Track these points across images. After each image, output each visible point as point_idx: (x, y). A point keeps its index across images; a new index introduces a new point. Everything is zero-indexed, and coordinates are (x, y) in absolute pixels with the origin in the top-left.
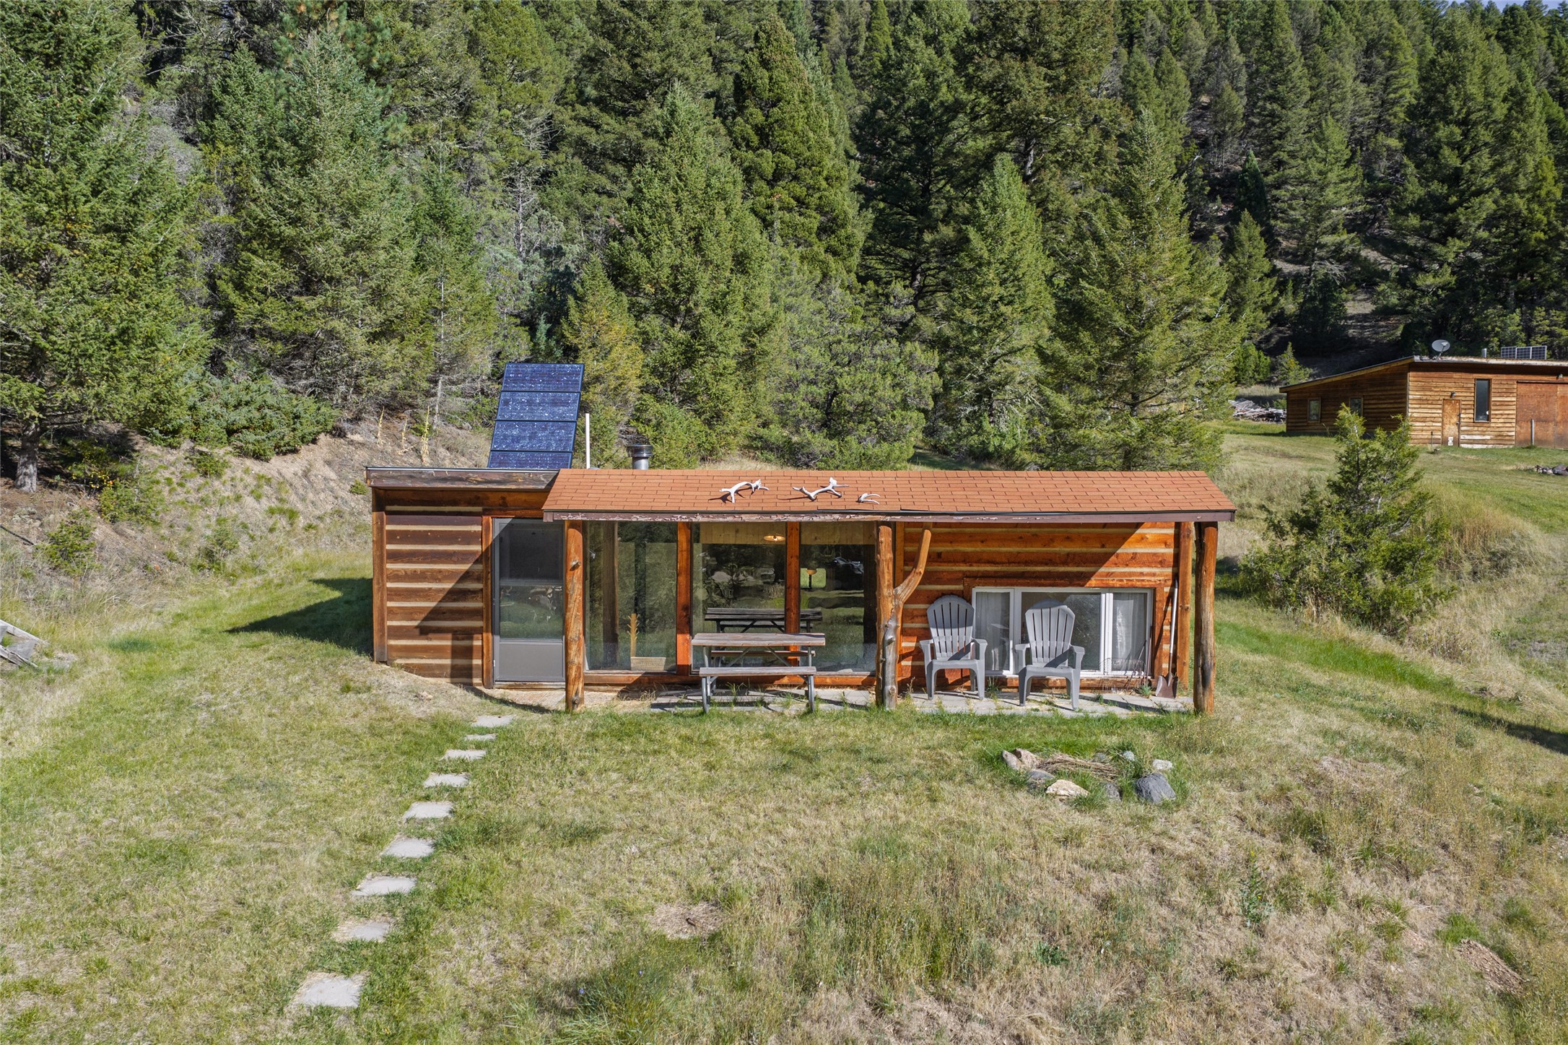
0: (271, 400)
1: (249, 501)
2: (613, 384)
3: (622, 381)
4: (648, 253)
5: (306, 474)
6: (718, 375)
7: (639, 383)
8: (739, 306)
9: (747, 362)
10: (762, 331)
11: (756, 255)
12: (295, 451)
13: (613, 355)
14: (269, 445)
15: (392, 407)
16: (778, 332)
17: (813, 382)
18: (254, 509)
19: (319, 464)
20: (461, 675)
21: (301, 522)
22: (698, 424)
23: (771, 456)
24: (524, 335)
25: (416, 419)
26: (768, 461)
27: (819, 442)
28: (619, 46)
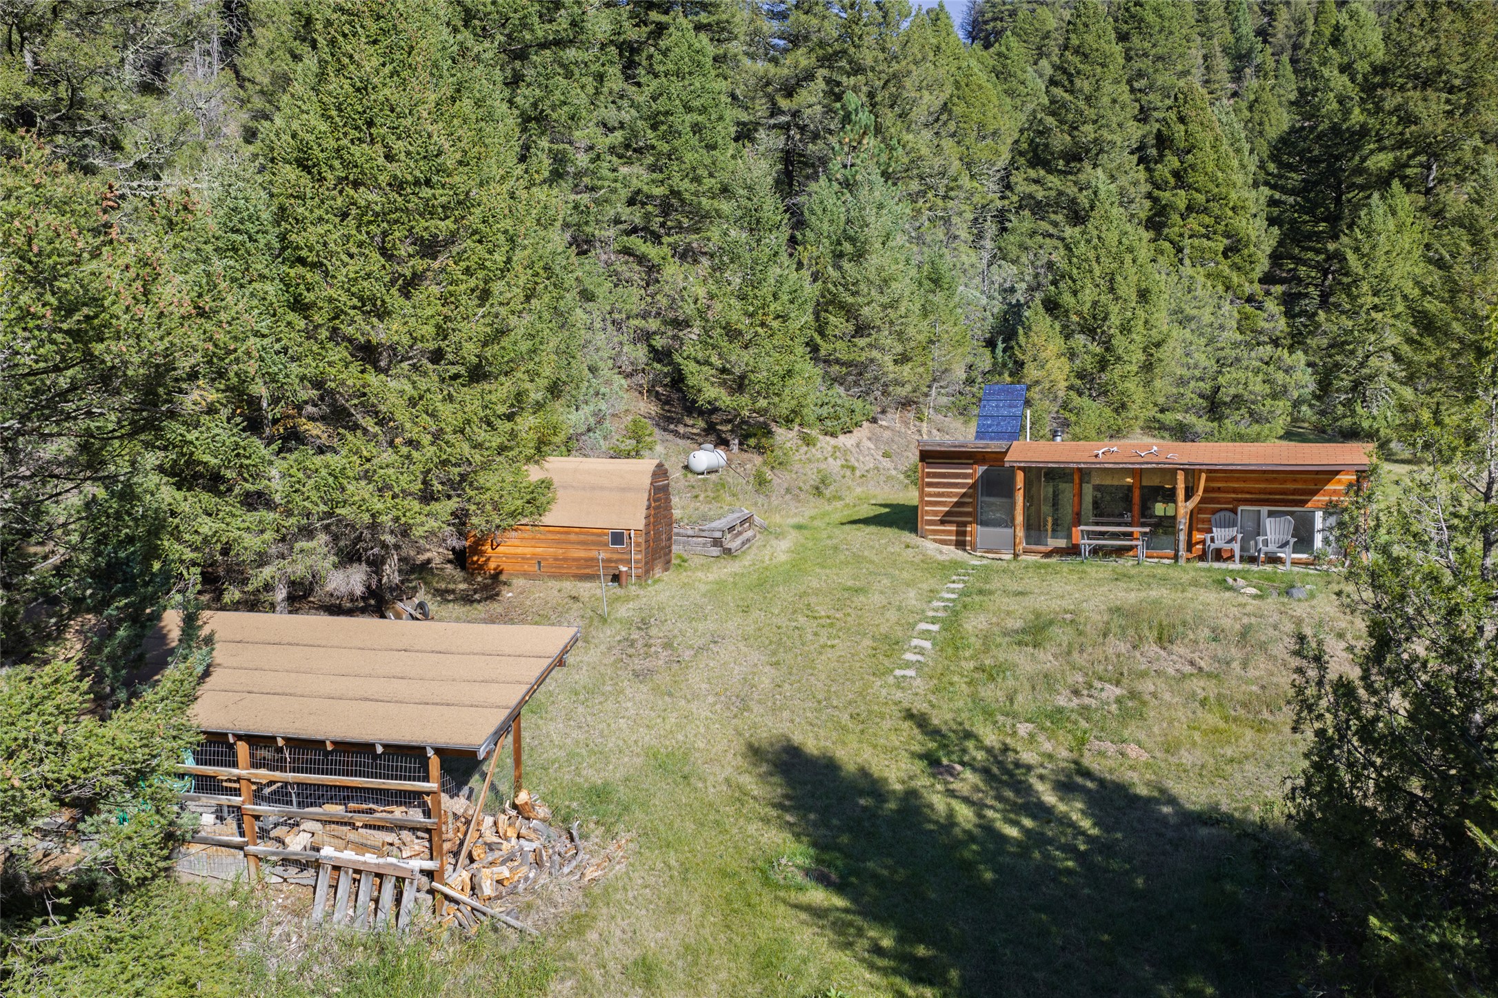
0: (839, 402)
1: (830, 460)
2: (1047, 386)
3: (1053, 383)
4: (1075, 293)
5: (858, 445)
6: (1123, 377)
7: (1066, 384)
8: (1140, 328)
9: (1148, 367)
10: (1158, 345)
11: (1155, 289)
12: (850, 432)
13: (1048, 366)
14: (838, 428)
15: (906, 404)
16: (1171, 343)
17: (1202, 379)
18: (834, 465)
19: (865, 440)
20: (960, 544)
21: (858, 473)
22: (1108, 412)
23: (1166, 435)
24: (987, 352)
25: (919, 411)
26: (1163, 438)
27: (1202, 424)
28: (1062, 122)
